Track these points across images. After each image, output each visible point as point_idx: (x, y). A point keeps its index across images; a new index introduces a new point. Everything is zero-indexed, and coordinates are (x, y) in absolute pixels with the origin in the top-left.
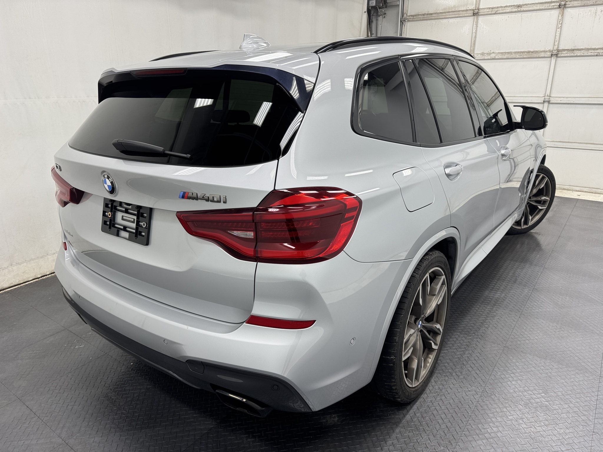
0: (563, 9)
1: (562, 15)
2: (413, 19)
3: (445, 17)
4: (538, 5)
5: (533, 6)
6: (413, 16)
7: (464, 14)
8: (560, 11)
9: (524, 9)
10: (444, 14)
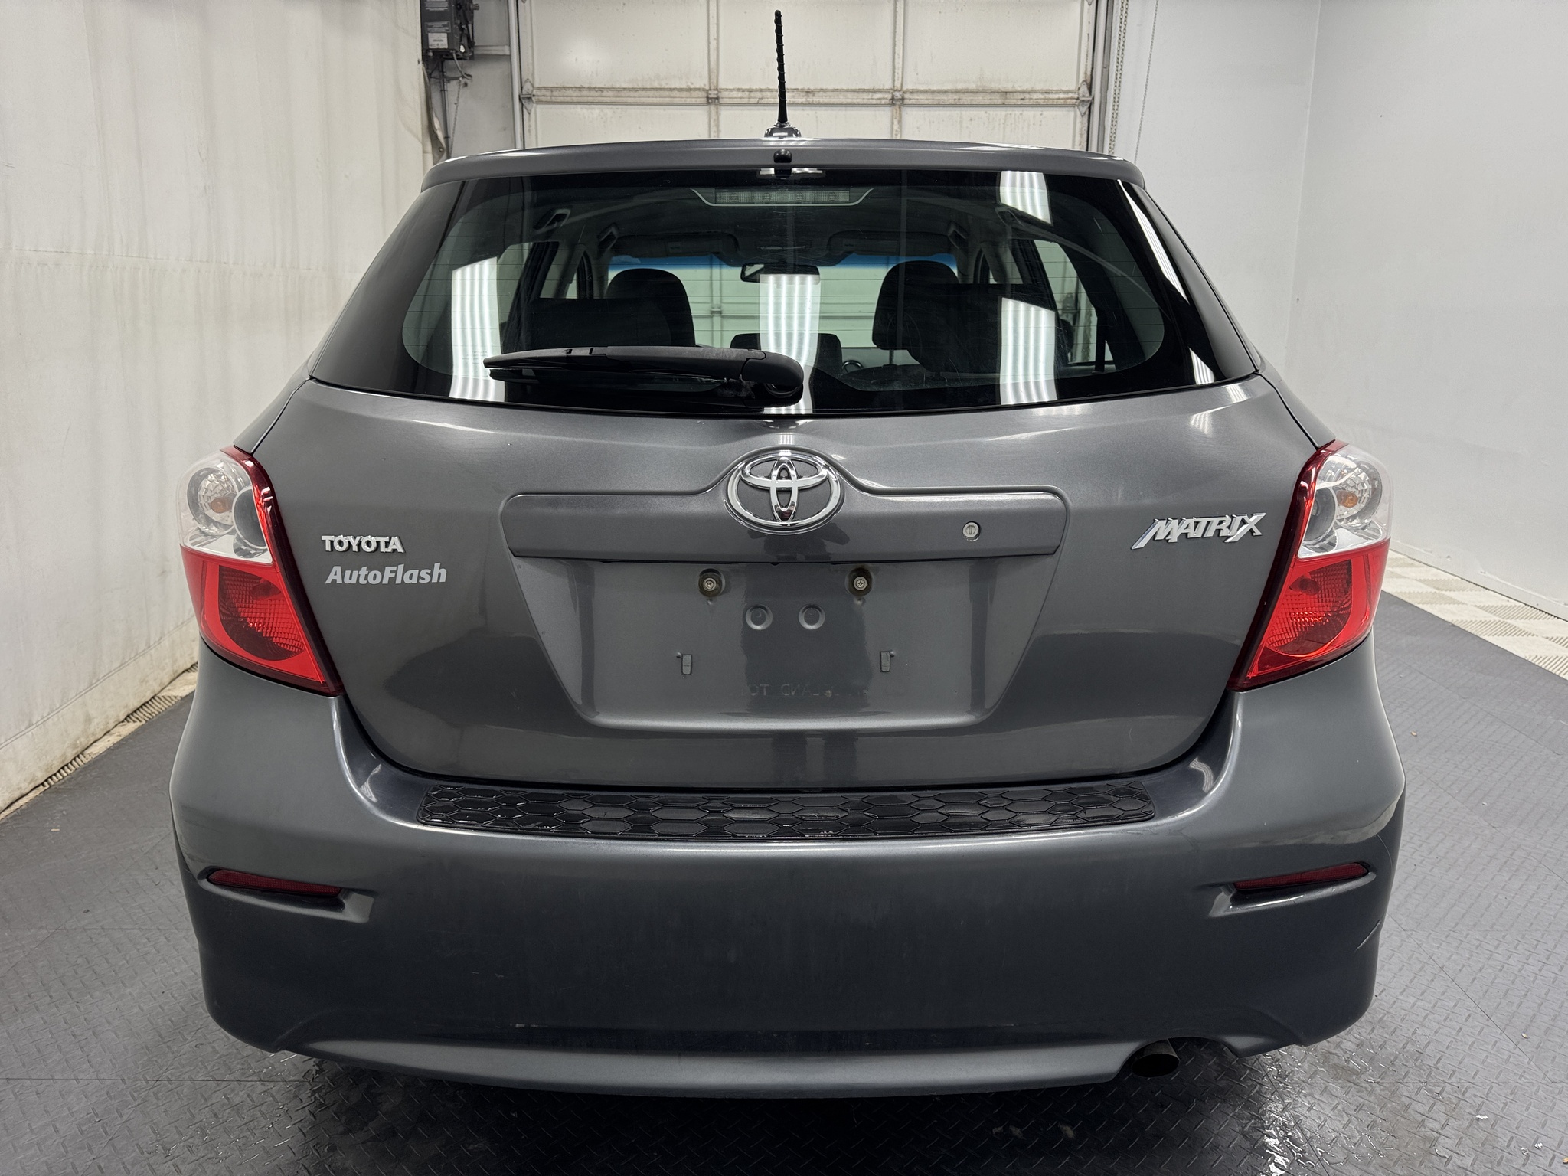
0: (900, 108)
1: (900, 122)
2: (551, 96)
3: (637, 100)
4: (849, 95)
5: (838, 96)
6: (552, 91)
7: (685, 98)
8: (895, 111)
9: (821, 100)
10: (632, 94)
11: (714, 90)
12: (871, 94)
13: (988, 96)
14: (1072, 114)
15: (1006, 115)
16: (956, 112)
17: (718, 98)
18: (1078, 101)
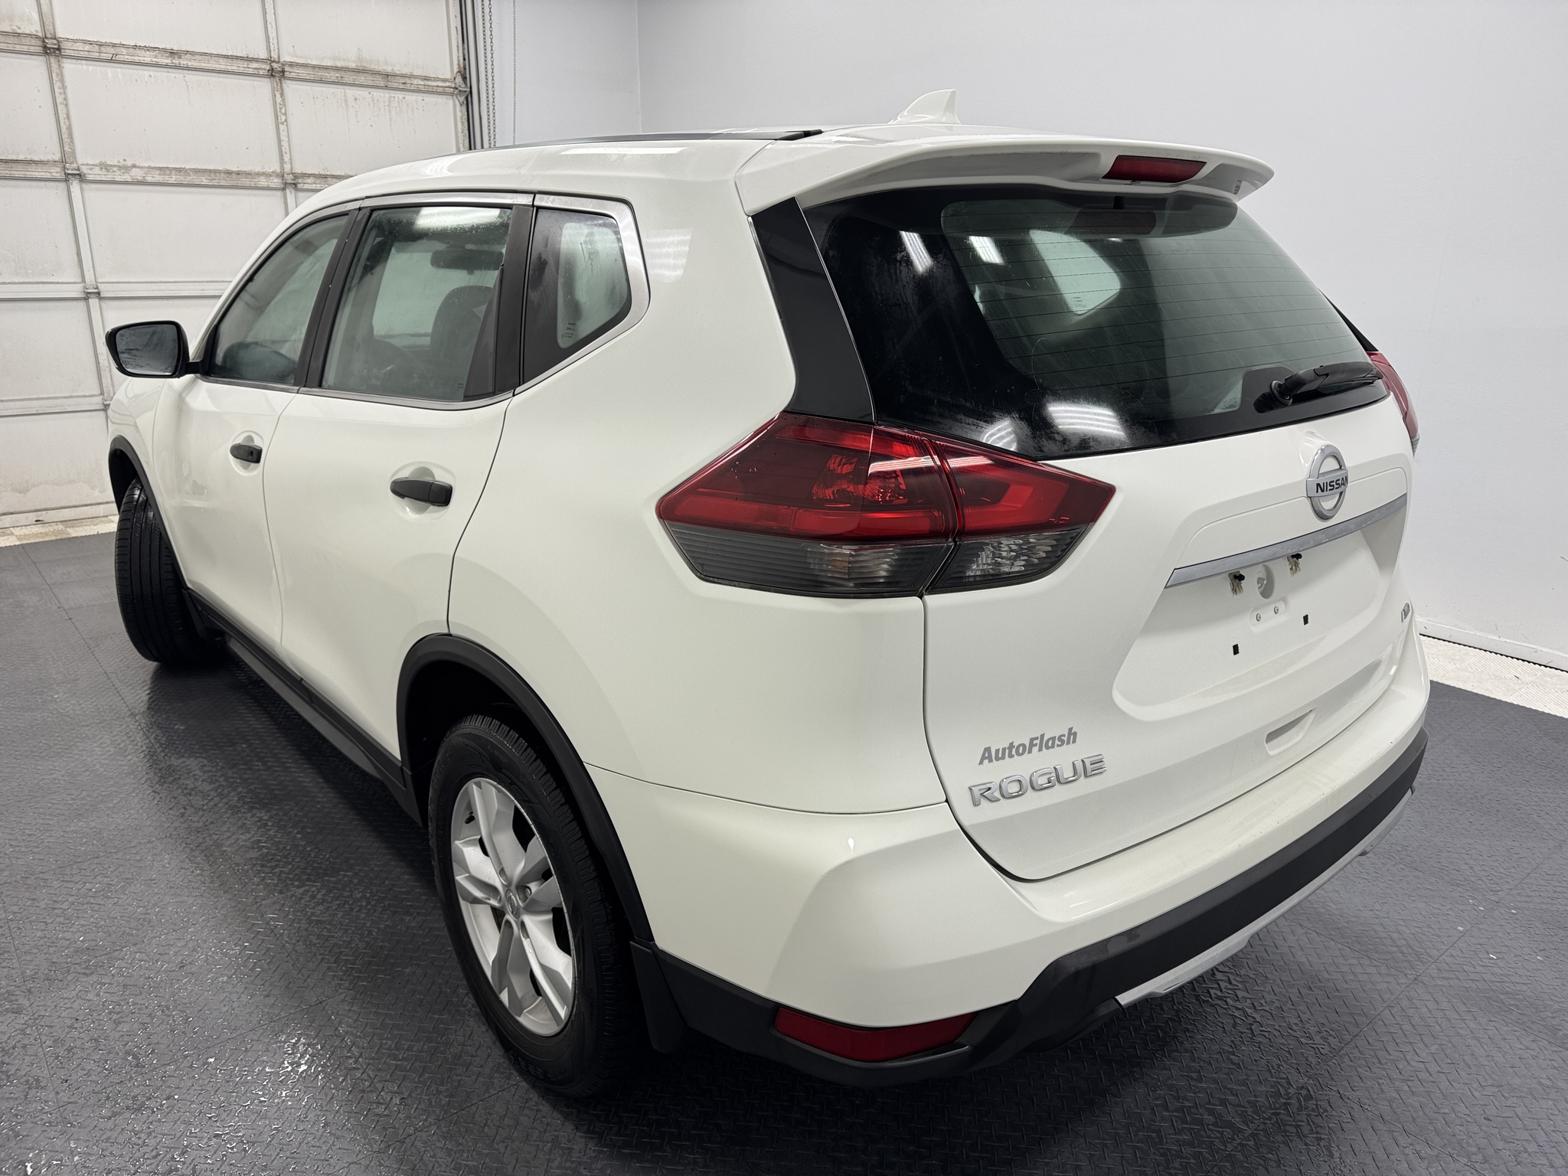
11: (51, 38)
12: (246, 63)
13: (370, 78)
14: (451, 102)
15: (390, 98)
16: (339, 90)
17: (59, 49)
18: (457, 91)
